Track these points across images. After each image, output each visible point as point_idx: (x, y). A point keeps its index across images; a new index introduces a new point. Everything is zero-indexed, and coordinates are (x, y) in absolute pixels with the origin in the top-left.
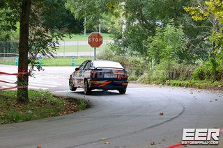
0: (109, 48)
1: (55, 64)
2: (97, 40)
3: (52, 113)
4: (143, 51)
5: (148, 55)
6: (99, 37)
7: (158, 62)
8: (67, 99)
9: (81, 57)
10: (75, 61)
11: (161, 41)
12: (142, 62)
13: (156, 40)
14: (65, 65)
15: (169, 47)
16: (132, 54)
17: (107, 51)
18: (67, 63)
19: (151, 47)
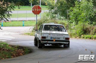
0: (45, 15)
1: (12, 25)
2: (38, 10)
3: (7, 56)
4: (67, 17)
5: (70, 19)
6: (39, 8)
7: (77, 24)
8: (18, 47)
9: (29, 20)
10: (25, 23)
11: (78, 10)
12: (66, 24)
13: (75, 10)
14: (19, 26)
15: (83, 14)
16: (60, 19)
17: (44, 17)
18: (20, 25)
19: (72, 14)
